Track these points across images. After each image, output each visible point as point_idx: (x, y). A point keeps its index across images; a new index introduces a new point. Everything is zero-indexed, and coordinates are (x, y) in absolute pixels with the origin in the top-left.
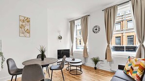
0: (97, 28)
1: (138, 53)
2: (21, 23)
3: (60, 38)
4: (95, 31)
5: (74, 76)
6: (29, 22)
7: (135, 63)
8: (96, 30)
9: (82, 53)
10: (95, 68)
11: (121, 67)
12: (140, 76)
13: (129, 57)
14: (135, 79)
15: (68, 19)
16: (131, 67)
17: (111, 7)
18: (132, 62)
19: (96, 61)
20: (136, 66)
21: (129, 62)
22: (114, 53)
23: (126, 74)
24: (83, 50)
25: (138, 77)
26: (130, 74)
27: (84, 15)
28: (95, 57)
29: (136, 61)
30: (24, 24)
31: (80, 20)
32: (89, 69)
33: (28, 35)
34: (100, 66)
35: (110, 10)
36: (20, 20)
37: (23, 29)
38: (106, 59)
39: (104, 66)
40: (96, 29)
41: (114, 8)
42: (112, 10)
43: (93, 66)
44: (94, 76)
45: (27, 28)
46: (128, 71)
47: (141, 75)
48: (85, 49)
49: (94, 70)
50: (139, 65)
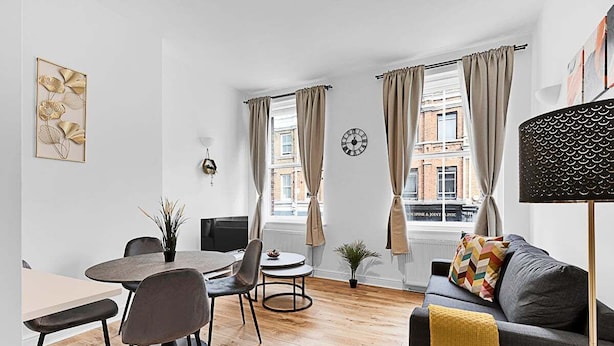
0: (358, 139)
1: (480, 223)
2: (43, 95)
3: (209, 168)
4: (350, 147)
5: (285, 316)
6: (79, 91)
7: (479, 250)
8: (354, 144)
9: (304, 231)
10: (353, 283)
11: (440, 269)
12: (493, 285)
13: (463, 235)
14: (481, 295)
15: (241, 92)
16: (471, 264)
17: (404, 71)
18: (472, 248)
19: (355, 257)
20: (482, 257)
21: (463, 249)
22: (413, 227)
23: (457, 286)
24: (304, 219)
25: (487, 287)
26: (466, 283)
27: (309, 84)
28: (351, 241)
29: (482, 244)
30: (56, 99)
31: (293, 100)
32: (330, 287)
33: (74, 151)
34: (368, 274)
35: (403, 80)
36: (40, 81)
37: (52, 124)
38: (389, 246)
39: (381, 272)
40: (354, 142)
41: (416, 73)
42: (409, 80)
43: (344, 276)
44: (355, 307)
45: (70, 117)
46: (463, 275)
47: (495, 282)
48: (314, 215)
49: (349, 290)
50: (490, 255)
